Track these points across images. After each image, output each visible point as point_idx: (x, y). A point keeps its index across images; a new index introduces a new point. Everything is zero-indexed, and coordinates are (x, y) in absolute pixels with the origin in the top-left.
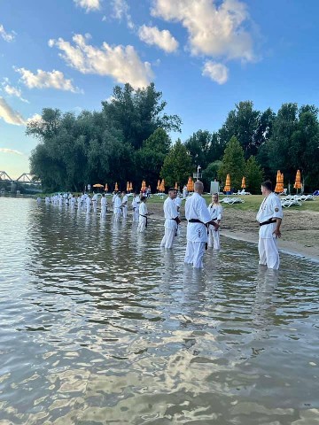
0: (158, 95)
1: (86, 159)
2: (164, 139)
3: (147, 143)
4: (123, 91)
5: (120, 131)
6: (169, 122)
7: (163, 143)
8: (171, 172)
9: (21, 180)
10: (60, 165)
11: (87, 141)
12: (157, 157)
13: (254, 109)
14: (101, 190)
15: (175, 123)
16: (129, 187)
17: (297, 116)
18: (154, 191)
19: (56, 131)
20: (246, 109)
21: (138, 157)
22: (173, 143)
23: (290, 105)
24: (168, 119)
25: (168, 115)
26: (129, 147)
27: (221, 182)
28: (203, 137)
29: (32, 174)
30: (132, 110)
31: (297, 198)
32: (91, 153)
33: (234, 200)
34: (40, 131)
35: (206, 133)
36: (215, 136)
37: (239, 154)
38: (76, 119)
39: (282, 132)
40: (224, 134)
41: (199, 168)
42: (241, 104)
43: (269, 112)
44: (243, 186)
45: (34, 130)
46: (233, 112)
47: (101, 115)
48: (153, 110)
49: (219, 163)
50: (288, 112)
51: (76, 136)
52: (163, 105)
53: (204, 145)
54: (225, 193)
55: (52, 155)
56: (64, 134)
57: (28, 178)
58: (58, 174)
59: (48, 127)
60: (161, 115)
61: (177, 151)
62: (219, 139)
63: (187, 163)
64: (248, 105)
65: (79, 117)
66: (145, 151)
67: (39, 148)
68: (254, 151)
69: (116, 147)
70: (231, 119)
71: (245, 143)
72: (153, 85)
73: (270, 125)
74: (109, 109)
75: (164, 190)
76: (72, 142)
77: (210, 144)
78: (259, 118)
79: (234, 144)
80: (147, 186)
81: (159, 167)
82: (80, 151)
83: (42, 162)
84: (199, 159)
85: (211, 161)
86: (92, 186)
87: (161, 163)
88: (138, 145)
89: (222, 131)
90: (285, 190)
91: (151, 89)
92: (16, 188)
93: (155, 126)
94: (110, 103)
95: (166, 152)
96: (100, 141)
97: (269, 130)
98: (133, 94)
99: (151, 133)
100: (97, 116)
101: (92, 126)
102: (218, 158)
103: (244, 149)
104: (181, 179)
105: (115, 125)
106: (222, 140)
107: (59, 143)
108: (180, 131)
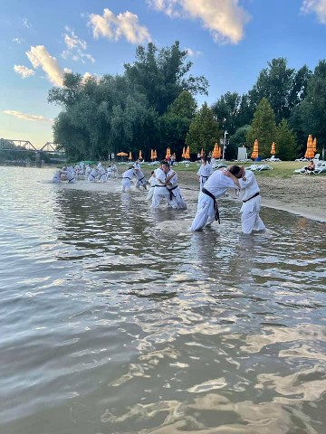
0: (184, 54)
1: (109, 127)
2: (189, 103)
3: (171, 107)
4: (146, 51)
5: (144, 96)
6: (195, 84)
7: (188, 107)
8: (197, 139)
9: (45, 149)
10: (83, 133)
11: (110, 108)
12: (182, 123)
13: (288, 67)
14: (126, 159)
15: (201, 86)
16: (154, 155)
18: (179, 158)
19: (78, 97)
20: (278, 65)
21: (163, 123)
22: (200, 108)
24: (194, 81)
25: (195, 77)
26: (152, 114)
27: (249, 148)
28: (231, 100)
29: (55, 142)
30: (156, 72)
32: (114, 120)
33: (262, 167)
34: (62, 98)
35: (235, 95)
36: (244, 98)
37: (269, 118)
38: (98, 84)
39: (318, 92)
40: (255, 96)
41: (226, 133)
42: (275, 62)
43: (305, 69)
44: (273, 151)
45: (56, 96)
46: (265, 71)
47: (124, 79)
48: (178, 71)
49: (248, 128)
50: (325, 69)
51: (99, 102)
52: (189, 65)
53: (232, 108)
54: (253, 160)
55: (74, 123)
56: (87, 100)
57: (52, 148)
58: (82, 143)
59: (70, 94)
60: (186, 77)
61: (204, 115)
62: (248, 101)
63: (214, 127)
64: (282, 62)
65: (101, 82)
66: (170, 117)
67: (62, 116)
68: (286, 114)
69: (140, 113)
70: (263, 80)
71: (277, 105)
72: (178, 43)
73: (305, 85)
74: (132, 72)
75: (189, 157)
76: (95, 109)
77: (238, 107)
78: (293, 77)
79: (265, 106)
80: (172, 154)
81: (185, 132)
82: (103, 116)
83: (65, 130)
84: (227, 123)
85: (240, 125)
86: (115, 154)
87: (185, 130)
88: (162, 110)
89: (253, 93)
90: (318, 155)
91: (175, 48)
92: (41, 158)
93: (180, 89)
94: (132, 65)
95: (191, 117)
96: (123, 107)
97: (305, 90)
98: (156, 55)
99: (176, 96)
100: (120, 81)
101: (114, 91)
102: (247, 122)
103: (276, 112)
104: (207, 145)
105: (139, 89)
106: (251, 103)
107: (82, 110)
108: (207, 94)
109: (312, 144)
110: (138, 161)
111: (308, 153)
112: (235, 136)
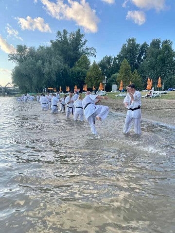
0: (82, 35)
1: (43, 74)
2: (86, 61)
3: (77, 64)
4: (62, 34)
5: (61, 57)
6: (89, 51)
7: (86, 64)
8: (91, 80)
9: (7, 86)
10: (29, 77)
11: (43, 63)
12: (83, 72)
13: (137, 43)
14: (52, 91)
15: (92, 52)
16: (68, 89)
17: (161, 46)
18: (82, 91)
19: (25, 58)
20: (132, 42)
21: (72, 72)
22: (92, 64)
23: (157, 40)
24: (88, 49)
25: (88, 47)
26: (67, 67)
27: (118, 85)
28: (108, 60)
29: (13, 83)
30: (68, 45)
32: (46, 70)
33: (125, 94)
34: (16, 58)
35: (110, 57)
36: (115, 59)
37: (128, 69)
38: (36, 51)
39: (152, 56)
40: (120, 57)
41: (106, 77)
42: (130, 40)
43: (145, 44)
45: (12, 57)
46: (125, 45)
47: (50, 48)
48: (80, 44)
49: (117, 75)
50: (155, 44)
51: (37, 60)
52: (86, 41)
53: (109, 64)
54: (120, 91)
55: (23, 72)
56: (30, 60)
57: (11, 86)
58: (28, 83)
59: (21, 56)
60: (84, 47)
61: (94, 68)
62: (117, 60)
63: (100, 75)
64: (133, 40)
65: (38, 50)
66: (76, 69)
67: (16, 68)
68: (137, 67)
69: (59, 66)
70: (124, 49)
71: (132, 63)
72: (79, 30)
73: (146, 52)
74: (55, 45)
75: (87, 90)
76: (35, 65)
77: (112, 64)
78: (139, 48)
79: (125, 63)
80: (78, 88)
82: (39, 69)
83: (18, 76)
84: (106, 72)
85: (113, 73)
86: (47, 89)
87: (85, 76)
88: (72, 65)
89: (119, 56)
90: (153, 88)
91: (78, 33)
92: (5, 92)
93: (81, 54)
94: (55, 41)
95: (87, 69)
96: (50, 63)
97: (145, 55)
98: (68, 35)
99: (79, 58)
100: (48, 49)
101: (45, 55)
102: (117, 72)
103: (131, 66)
104: (96, 84)
105: (59, 54)
106: (119, 61)
107: (27, 65)
108: (95, 56)
109: (150, 82)
110: (60, 92)
111: (148, 87)
112: (111, 79)
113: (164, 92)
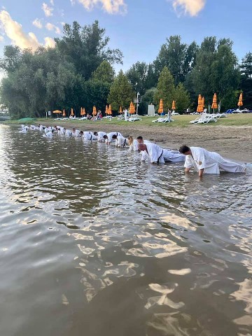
0: (102, 31)
1: (45, 90)
2: (109, 70)
3: (95, 74)
4: (72, 28)
5: (71, 65)
6: (112, 55)
7: (108, 74)
8: (116, 99)
10: (23, 94)
11: (45, 74)
12: (104, 86)
13: (182, 42)
14: (60, 116)
15: (117, 57)
16: (83, 112)
17: (216, 48)
18: (104, 114)
19: (17, 66)
20: (175, 41)
21: (89, 87)
22: (117, 74)
23: (210, 39)
24: (111, 53)
25: (111, 49)
26: (80, 79)
27: (156, 105)
28: (141, 68)
30: (81, 46)
31: (214, 116)
32: (49, 84)
33: (166, 119)
34: (3, 66)
35: (143, 65)
36: (150, 67)
37: (170, 82)
38: (34, 54)
39: (204, 62)
40: (158, 65)
41: (138, 94)
42: (171, 38)
43: (194, 44)
44: (173, 108)
46: (165, 46)
47: (55, 50)
48: (98, 45)
49: (154, 90)
50: (209, 44)
51: (35, 69)
52: (107, 40)
53: (142, 74)
54: (160, 114)
55: (15, 86)
56: (25, 68)
58: (23, 103)
59: (10, 62)
60: (105, 49)
61: (120, 80)
62: (154, 69)
63: (129, 90)
64: (177, 39)
65: (36, 53)
66: (94, 81)
67: (4, 81)
68: (182, 79)
69: (70, 78)
70: (163, 52)
71: (174, 73)
72: (97, 22)
73: (195, 57)
74: (61, 45)
75: (111, 113)
76: (32, 76)
77: (146, 74)
78: (185, 50)
79: (166, 73)
81: (106, 94)
82: (39, 82)
83: (8, 92)
84: (138, 86)
85: (148, 88)
86: (52, 112)
87: (107, 91)
88: (87, 76)
89: (156, 62)
90: (206, 110)
91: (95, 26)
93: (101, 60)
94: (61, 39)
95: (111, 81)
96: (56, 74)
97: (194, 61)
98: (80, 31)
99: (98, 65)
100: (51, 51)
101: (48, 61)
102: (153, 85)
103: (174, 77)
104: (124, 104)
105: (67, 59)
106: (156, 71)
107: (21, 76)
108: (122, 63)
109: (201, 101)
110: (71, 117)
111: (199, 108)
112: (145, 96)
113: (221, 115)
